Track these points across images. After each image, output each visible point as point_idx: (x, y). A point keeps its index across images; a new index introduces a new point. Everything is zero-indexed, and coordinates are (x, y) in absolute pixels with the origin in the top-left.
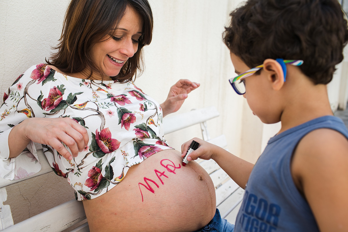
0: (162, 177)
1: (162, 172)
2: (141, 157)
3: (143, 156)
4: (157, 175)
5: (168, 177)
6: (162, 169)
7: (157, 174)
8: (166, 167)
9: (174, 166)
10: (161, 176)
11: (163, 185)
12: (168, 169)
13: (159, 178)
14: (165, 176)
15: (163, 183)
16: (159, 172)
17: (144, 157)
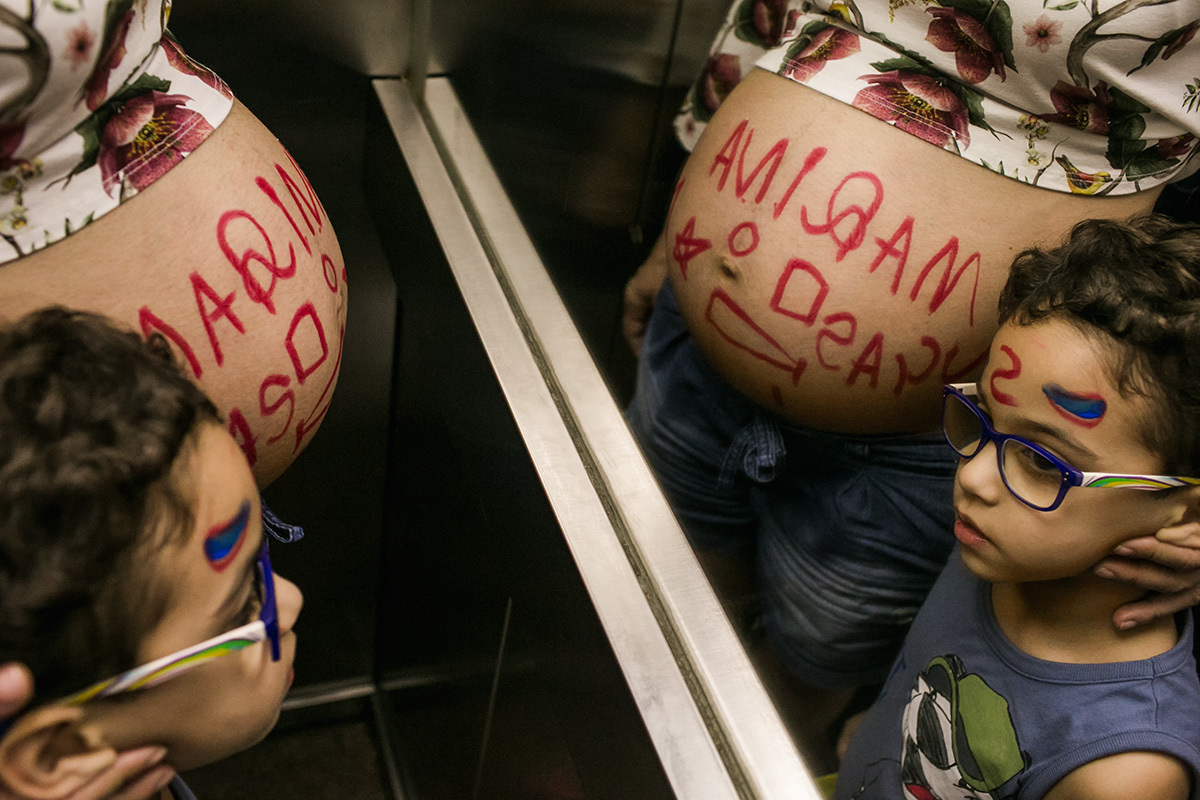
0: (222, 325)
1: (222, 295)
2: (110, 179)
3: (121, 174)
4: (202, 309)
5: (245, 326)
6: (223, 279)
7: (200, 302)
8: (241, 267)
9: (270, 261)
10: (216, 315)
11: (220, 369)
12: (250, 283)
13: (207, 325)
14: (233, 319)
15: (219, 357)
16: (213, 297)
17: (127, 184)
